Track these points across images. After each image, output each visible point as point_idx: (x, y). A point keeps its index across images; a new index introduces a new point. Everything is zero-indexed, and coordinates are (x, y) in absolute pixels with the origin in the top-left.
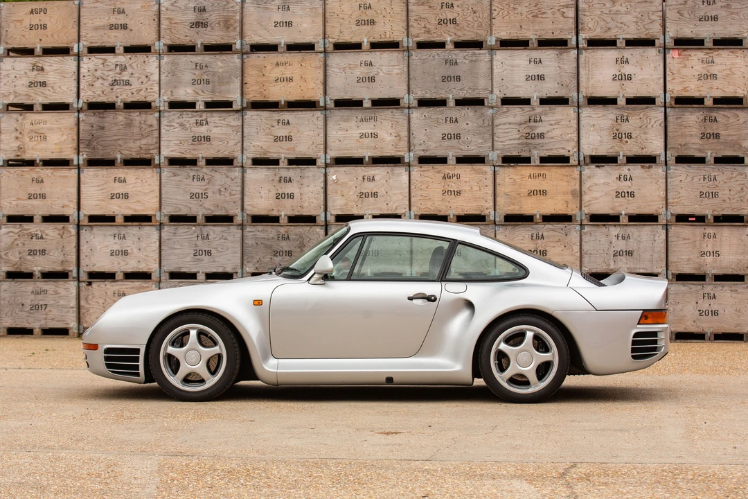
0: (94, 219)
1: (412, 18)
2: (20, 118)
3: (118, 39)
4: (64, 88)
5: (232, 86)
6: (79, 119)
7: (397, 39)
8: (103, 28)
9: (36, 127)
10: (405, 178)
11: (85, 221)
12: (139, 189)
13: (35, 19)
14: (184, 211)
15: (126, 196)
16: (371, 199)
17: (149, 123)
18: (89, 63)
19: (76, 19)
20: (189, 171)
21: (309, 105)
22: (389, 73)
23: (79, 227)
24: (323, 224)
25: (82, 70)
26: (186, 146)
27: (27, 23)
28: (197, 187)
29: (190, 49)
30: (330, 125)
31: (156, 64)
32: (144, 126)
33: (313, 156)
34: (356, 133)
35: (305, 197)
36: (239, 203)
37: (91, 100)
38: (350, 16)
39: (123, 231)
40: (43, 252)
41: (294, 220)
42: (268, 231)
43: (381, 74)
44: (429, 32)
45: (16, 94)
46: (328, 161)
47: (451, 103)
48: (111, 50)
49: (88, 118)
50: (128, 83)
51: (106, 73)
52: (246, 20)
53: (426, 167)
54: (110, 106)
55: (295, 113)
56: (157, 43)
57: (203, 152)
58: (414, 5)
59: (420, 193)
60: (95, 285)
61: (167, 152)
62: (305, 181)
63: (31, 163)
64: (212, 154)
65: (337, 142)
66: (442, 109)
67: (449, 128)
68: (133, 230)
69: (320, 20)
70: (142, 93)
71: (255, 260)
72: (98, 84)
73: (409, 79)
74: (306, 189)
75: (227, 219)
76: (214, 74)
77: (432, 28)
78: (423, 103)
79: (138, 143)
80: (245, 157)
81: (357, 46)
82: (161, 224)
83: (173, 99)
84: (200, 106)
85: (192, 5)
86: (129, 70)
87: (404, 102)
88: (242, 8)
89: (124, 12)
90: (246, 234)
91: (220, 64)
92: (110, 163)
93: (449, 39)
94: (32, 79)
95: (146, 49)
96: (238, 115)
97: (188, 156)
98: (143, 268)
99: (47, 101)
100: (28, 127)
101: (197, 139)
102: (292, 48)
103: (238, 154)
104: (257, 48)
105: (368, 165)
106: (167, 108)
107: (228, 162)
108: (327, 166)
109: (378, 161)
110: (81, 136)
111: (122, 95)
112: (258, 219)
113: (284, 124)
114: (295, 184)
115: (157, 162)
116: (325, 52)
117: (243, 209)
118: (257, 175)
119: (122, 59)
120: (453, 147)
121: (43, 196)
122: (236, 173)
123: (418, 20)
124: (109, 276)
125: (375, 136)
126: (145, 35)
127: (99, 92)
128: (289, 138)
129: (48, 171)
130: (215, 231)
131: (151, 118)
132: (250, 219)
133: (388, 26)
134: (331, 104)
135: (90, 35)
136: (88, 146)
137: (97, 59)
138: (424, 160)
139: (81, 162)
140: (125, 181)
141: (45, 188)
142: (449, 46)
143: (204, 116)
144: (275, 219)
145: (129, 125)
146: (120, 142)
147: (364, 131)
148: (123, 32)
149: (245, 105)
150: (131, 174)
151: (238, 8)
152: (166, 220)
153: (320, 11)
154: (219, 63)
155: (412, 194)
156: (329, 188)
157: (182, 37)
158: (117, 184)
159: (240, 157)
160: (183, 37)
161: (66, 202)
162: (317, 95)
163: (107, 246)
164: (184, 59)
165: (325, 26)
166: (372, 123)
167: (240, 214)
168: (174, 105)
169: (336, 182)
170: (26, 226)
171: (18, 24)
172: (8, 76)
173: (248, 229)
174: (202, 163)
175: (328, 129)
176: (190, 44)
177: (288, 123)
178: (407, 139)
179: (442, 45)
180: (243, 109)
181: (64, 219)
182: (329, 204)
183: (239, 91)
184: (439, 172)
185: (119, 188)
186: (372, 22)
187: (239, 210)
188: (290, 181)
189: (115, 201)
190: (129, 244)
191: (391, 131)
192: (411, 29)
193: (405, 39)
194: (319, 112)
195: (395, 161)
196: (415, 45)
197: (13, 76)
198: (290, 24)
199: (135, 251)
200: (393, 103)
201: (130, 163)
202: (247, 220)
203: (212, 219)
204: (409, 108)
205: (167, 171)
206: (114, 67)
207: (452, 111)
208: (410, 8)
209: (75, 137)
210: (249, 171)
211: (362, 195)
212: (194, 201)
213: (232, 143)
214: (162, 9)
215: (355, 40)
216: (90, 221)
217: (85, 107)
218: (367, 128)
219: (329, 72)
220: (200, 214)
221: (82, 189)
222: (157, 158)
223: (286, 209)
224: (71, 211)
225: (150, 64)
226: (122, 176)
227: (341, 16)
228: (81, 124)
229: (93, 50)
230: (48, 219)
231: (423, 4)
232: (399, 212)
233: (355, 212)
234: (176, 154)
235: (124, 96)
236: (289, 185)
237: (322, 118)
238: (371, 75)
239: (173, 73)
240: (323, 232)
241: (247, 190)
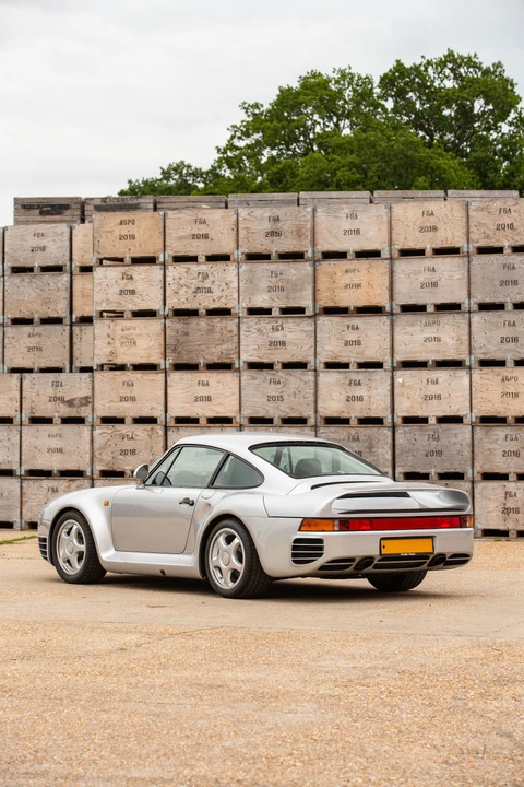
0: (180, 420)
1: (472, 224)
2: (112, 324)
3: (200, 249)
4: (152, 296)
5: (304, 293)
6: (165, 325)
7: (457, 245)
8: (185, 238)
9: (126, 333)
10: (466, 381)
11: (171, 423)
12: (221, 392)
13: (124, 230)
14: (262, 414)
15: (209, 399)
16: (435, 402)
17: (229, 329)
18: (175, 271)
19: (162, 230)
20: (266, 374)
21: (375, 310)
22: (450, 278)
23: (166, 428)
24: (391, 425)
25: (168, 279)
26: (264, 351)
27: (117, 233)
28: (273, 390)
29: (265, 257)
30: (397, 329)
31: (235, 272)
32: (225, 332)
33: (381, 360)
34: (420, 337)
35: (373, 400)
36: (312, 405)
37: (176, 307)
38: (414, 223)
39: (207, 430)
40: (133, 452)
41: (365, 421)
42: (340, 433)
43: (443, 279)
44: (488, 237)
45: (108, 302)
46: (395, 365)
47: (509, 307)
48: (194, 259)
49: (175, 325)
50: (209, 291)
51: (190, 281)
52: (318, 228)
53: (485, 370)
54: (194, 313)
55: (364, 318)
56: (236, 252)
57: (279, 357)
58: (474, 211)
59: (480, 395)
61: (246, 356)
62: (373, 384)
63: (122, 368)
64: (288, 358)
65: (404, 346)
66: (500, 312)
67: (508, 332)
69: (385, 228)
70: (222, 300)
72: (182, 291)
73: (470, 284)
74: (374, 392)
75: (302, 421)
76: (288, 281)
77: (491, 233)
78: (484, 307)
79: (219, 348)
80: (318, 361)
81: (420, 252)
82: (241, 425)
83: (251, 305)
84: (276, 312)
85: (267, 215)
86: (211, 278)
87: (465, 307)
88: (314, 217)
89: (205, 222)
90: (319, 435)
91: (293, 271)
92: (193, 367)
93: (507, 244)
94: (122, 288)
95: (225, 258)
96: (310, 321)
97: (266, 360)
99: (136, 309)
100: (119, 332)
101: (273, 344)
102: (361, 255)
103: (311, 358)
104: (328, 256)
105: (432, 368)
106: (246, 314)
107: (302, 366)
108: (394, 369)
109: (442, 364)
110: (168, 341)
111: (205, 302)
112: (330, 421)
113: (353, 328)
114: (364, 387)
115: (237, 366)
116: (391, 259)
117: (316, 411)
118: (329, 379)
119: (204, 267)
120: (510, 350)
121: (133, 399)
122: (309, 376)
123: (479, 225)
125: (439, 340)
126: (226, 246)
127: (184, 300)
128: (358, 343)
129: (138, 375)
130: (290, 432)
131: (231, 324)
132: (323, 421)
133: (449, 232)
134: (397, 309)
135: (174, 245)
136: (174, 351)
137: (182, 268)
138: (485, 363)
139: (168, 366)
140: (208, 384)
141: (136, 391)
142: (507, 251)
143: (280, 322)
144: (346, 421)
145: (211, 331)
146: (203, 347)
147: (428, 336)
148: (204, 241)
149: (317, 311)
150: (214, 378)
151: (309, 217)
152: (245, 422)
153: (386, 219)
155: (473, 396)
156: (396, 390)
157: (258, 246)
158: (201, 388)
159: (313, 361)
160: (260, 246)
161: (154, 405)
162: (383, 301)
164: (261, 267)
165: (390, 233)
166: (435, 327)
167: (313, 416)
168: (253, 311)
169: (403, 385)
170: (118, 427)
171: (109, 234)
172: (100, 284)
173: (322, 430)
174: (278, 367)
175: (395, 334)
176: (266, 252)
177: (357, 328)
178: (467, 342)
179: (499, 250)
180: (315, 316)
181: (152, 420)
182: (396, 406)
183: (311, 297)
184: (498, 375)
185: (203, 391)
186: (434, 229)
187: (313, 412)
188: (360, 383)
189: (199, 403)
191: (453, 335)
192: (471, 235)
193: (466, 245)
194: (386, 317)
195: (456, 364)
196: (476, 251)
197: (104, 284)
198: (357, 232)
200: (454, 307)
201: (212, 367)
202: (321, 422)
203: (288, 421)
204: (470, 312)
205: (247, 375)
206: (196, 275)
207: (510, 315)
208: (470, 214)
209: (162, 343)
210: (322, 375)
211: (428, 398)
212: (271, 404)
213: (306, 347)
214: (240, 218)
215: (418, 246)
216: (176, 423)
217: (171, 314)
218: (431, 332)
219: (395, 278)
220: (277, 416)
221: (169, 392)
222: (237, 362)
223: (355, 412)
224: (158, 413)
225: (229, 271)
226: (206, 379)
227: (406, 223)
228: (168, 330)
229: (178, 259)
230: (139, 421)
231: (482, 210)
232: (460, 414)
233: (421, 414)
234: (254, 359)
235: (206, 303)
236: (358, 387)
237: (388, 322)
238: (434, 280)
239: (250, 281)
240: (389, 434)
241: (319, 393)
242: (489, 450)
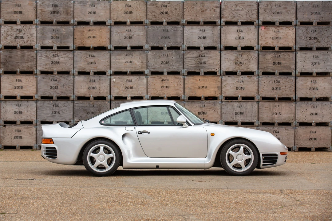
1: (148, 11)
3: (18, 18)
5: (69, 40)
7: (142, 20)
8: (11, 13)
10: (145, 81)
11: (3, 99)
12: (28, 84)
14: (47, 95)
15: (21, 87)
16: (130, 90)
17: (32, 55)
18: (5, 28)
20: (50, 76)
21: (103, 48)
22: (138, 35)
24: (109, 100)
25: (2, 32)
26: (48, 66)
28: (53, 84)
29: (50, 23)
30: (113, 57)
31: (35, 29)
32: (30, 57)
33: (105, 70)
34: (124, 61)
35: (101, 89)
36: (72, 90)
37: (5, 45)
38: (122, 10)
39: (20, 103)
41: (96, 98)
42: (85, 103)
43: (135, 35)
44: (156, 17)
46: (111, 73)
47: (165, 48)
48: (15, 23)
49: (4, 53)
50: (22, 38)
51: (13, 33)
52: (75, 11)
53: (154, 76)
54: (14, 48)
55: (97, 52)
56: (36, 20)
57: (56, 69)
58: (149, 5)
59: (151, 87)
60: (7, 127)
61: (40, 68)
62: (101, 82)
64: (60, 69)
65: (115, 65)
66: (161, 51)
67: (164, 59)
68: (25, 103)
69: (108, 11)
70: (29, 42)
71: (79, 116)
72: (9, 38)
73: (147, 38)
74: (102, 85)
75: (67, 98)
76: (61, 34)
77: (157, 16)
78: (153, 48)
79: (27, 64)
80: (75, 71)
81: (125, 23)
82: (37, 100)
83: (43, 45)
84: (55, 48)
85: (51, 4)
86: (23, 32)
87: (145, 48)
88: (74, 5)
89: (20, 6)
90: (75, 104)
92: (14, 73)
93: (165, 21)
95: (31, 23)
96: (72, 53)
97: (50, 70)
98: (29, 119)
101: (53, 63)
102: (96, 23)
104: (80, 23)
105: (129, 75)
106: (40, 49)
107: (67, 73)
108: (111, 75)
109: (133, 73)
110: (1, 60)
111: (19, 43)
112: (80, 98)
113: (92, 56)
114: (97, 83)
115: (35, 73)
116: (110, 25)
117: (74, 94)
118: (80, 79)
119: (20, 27)
120: (166, 67)
122: (71, 78)
123: (152, 12)
124: (14, 123)
125: (132, 62)
126: (30, 16)
127: (9, 41)
128: (94, 63)
130: (61, 103)
131: (33, 53)
132: (77, 98)
133: (138, 15)
134: (113, 48)
135: (5, 16)
136: (4, 65)
137: (8, 27)
138: (153, 73)
139: (1, 72)
140: (21, 81)
142: (165, 24)
143: (57, 53)
144: (88, 98)
145: (23, 56)
146: (19, 64)
147: (127, 60)
148: (20, 15)
149: (75, 48)
150: (24, 78)
151: (72, 5)
152: (39, 98)
153: (109, 7)
154: (64, 29)
155: (148, 88)
156: (112, 85)
158: (17, 82)
159: (72, 71)
160: (48, 18)
162: (107, 44)
163: (13, 110)
164: (48, 27)
165: (110, 14)
166: (130, 57)
167: (72, 96)
168: (43, 48)
169: (115, 82)
173: (76, 103)
174: (56, 73)
175: (111, 59)
176: (51, 21)
177: (94, 56)
178: (146, 64)
179: (161, 23)
180: (74, 50)
182: (112, 92)
183: (72, 42)
184: (160, 78)
185: (18, 84)
186: (131, 13)
187: (72, 94)
188: (95, 81)
189: (17, 90)
190: (22, 109)
191: (139, 60)
192: (148, 16)
193: (146, 20)
194: (108, 52)
195: (141, 73)
196: (150, 23)
198: (95, 13)
199: (25, 111)
200: (140, 48)
201: (23, 73)
203: (60, 98)
205: (40, 77)
206: (16, 30)
207: (165, 52)
208: (148, 6)
210: (76, 77)
211: (126, 88)
212: (52, 90)
213: (69, 65)
214: (38, 5)
215: (123, 20)
216: (5, 98)
217: (3, 48)
218: (129, 59)
219: (112, 34)
220: (55, 95)
221: (1, 84)
222: (35, 71)
223: (93, 94)
225: (32, 29)
226: (20, 79)
227: (117, 10)
228: (1, 55)
229: (7, 23)
231: (153, 5)
232: (142, 95)
233: (123, 95)
234: (44, 69)
235: (21, 43)
236: (94, 83)
237: (109, 54)
238: (131, 36)
239: (43, 33)
240: (109, 104)
241: (75, 85)
242: (155, 111)
